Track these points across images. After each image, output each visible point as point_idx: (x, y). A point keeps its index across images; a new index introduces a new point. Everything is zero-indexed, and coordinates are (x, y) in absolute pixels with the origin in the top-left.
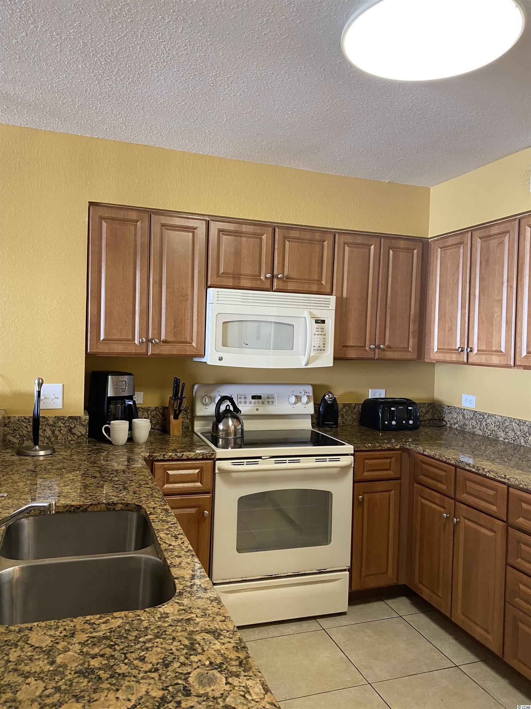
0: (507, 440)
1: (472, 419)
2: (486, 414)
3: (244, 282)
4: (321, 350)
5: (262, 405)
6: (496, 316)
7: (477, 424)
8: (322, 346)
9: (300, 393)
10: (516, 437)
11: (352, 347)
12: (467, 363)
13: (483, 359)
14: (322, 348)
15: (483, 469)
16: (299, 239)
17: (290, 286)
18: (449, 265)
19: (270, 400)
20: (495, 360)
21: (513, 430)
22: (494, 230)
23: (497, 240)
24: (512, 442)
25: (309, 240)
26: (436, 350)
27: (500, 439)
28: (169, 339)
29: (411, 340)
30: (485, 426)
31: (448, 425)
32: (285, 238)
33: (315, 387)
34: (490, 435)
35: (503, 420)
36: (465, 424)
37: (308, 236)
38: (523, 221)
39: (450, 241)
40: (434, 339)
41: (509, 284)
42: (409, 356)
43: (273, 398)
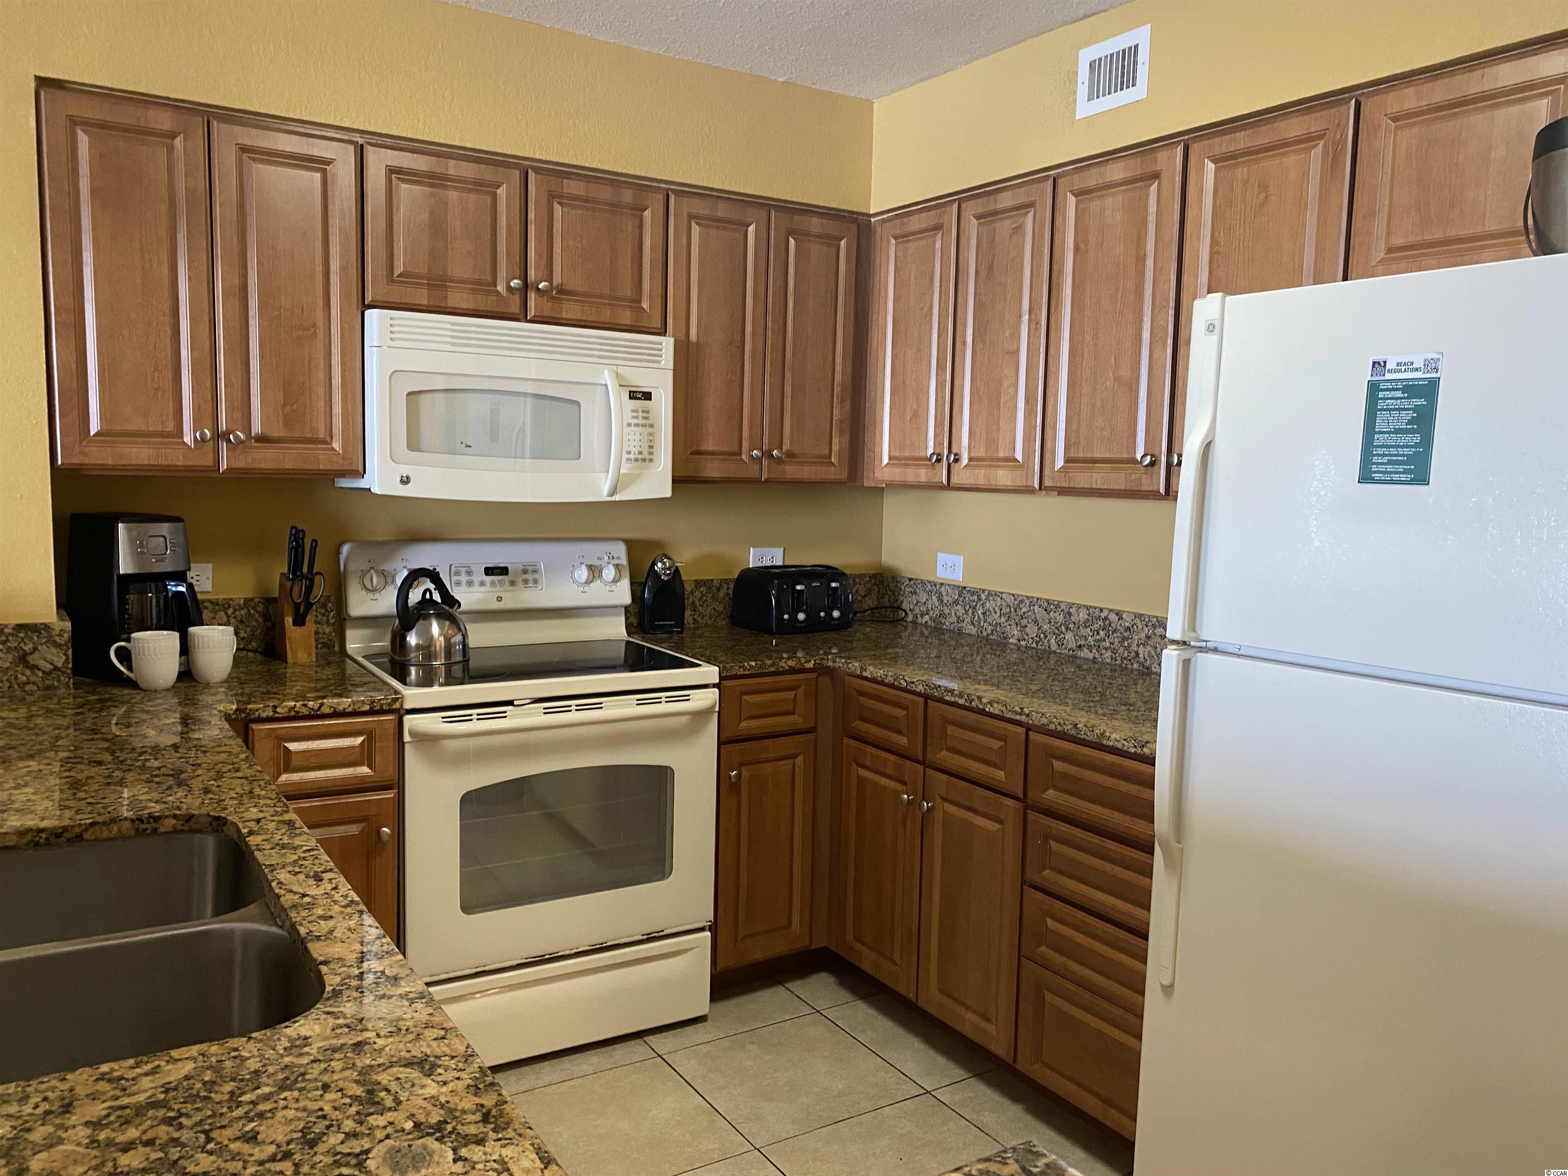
0: (1023, 643)
1: (956, 603)
2: (983, 591)
3: (457, 299)
4: (644, 460)
5: (510, 588)
6: (1005, 385)
7: (967, 612)
8: (645, 450)
9: (599, 558)
10: (1042, 635)
11: (713, 453)
12: (949, 487)
13: (979, 477)
14: (646, 455)
16: (586, 201)
17: (569, 310)
18: (913, 274)
19: (530, 577)
20: (1003, 477)
21: (1036, 621)
22: (1006, 200)
23: (1009, 221)
24: (1034, 645)
25: (610, 205)
26: (885, 460)
27: (1011, 640)
28: (274, 433)
29: (835, 441)
30: (981, 617)
31: (910, 618)
32: (552, 196)
33: (632, 546)
34: (992, 634)
35: (1016, 603)
36: (942, 615)
37: (605, 193)
38: (1061, 182)
39: (917, 223)
40: (881, 438)
41: (1033, 317)
42: (832, 474)
43: (535, 571)
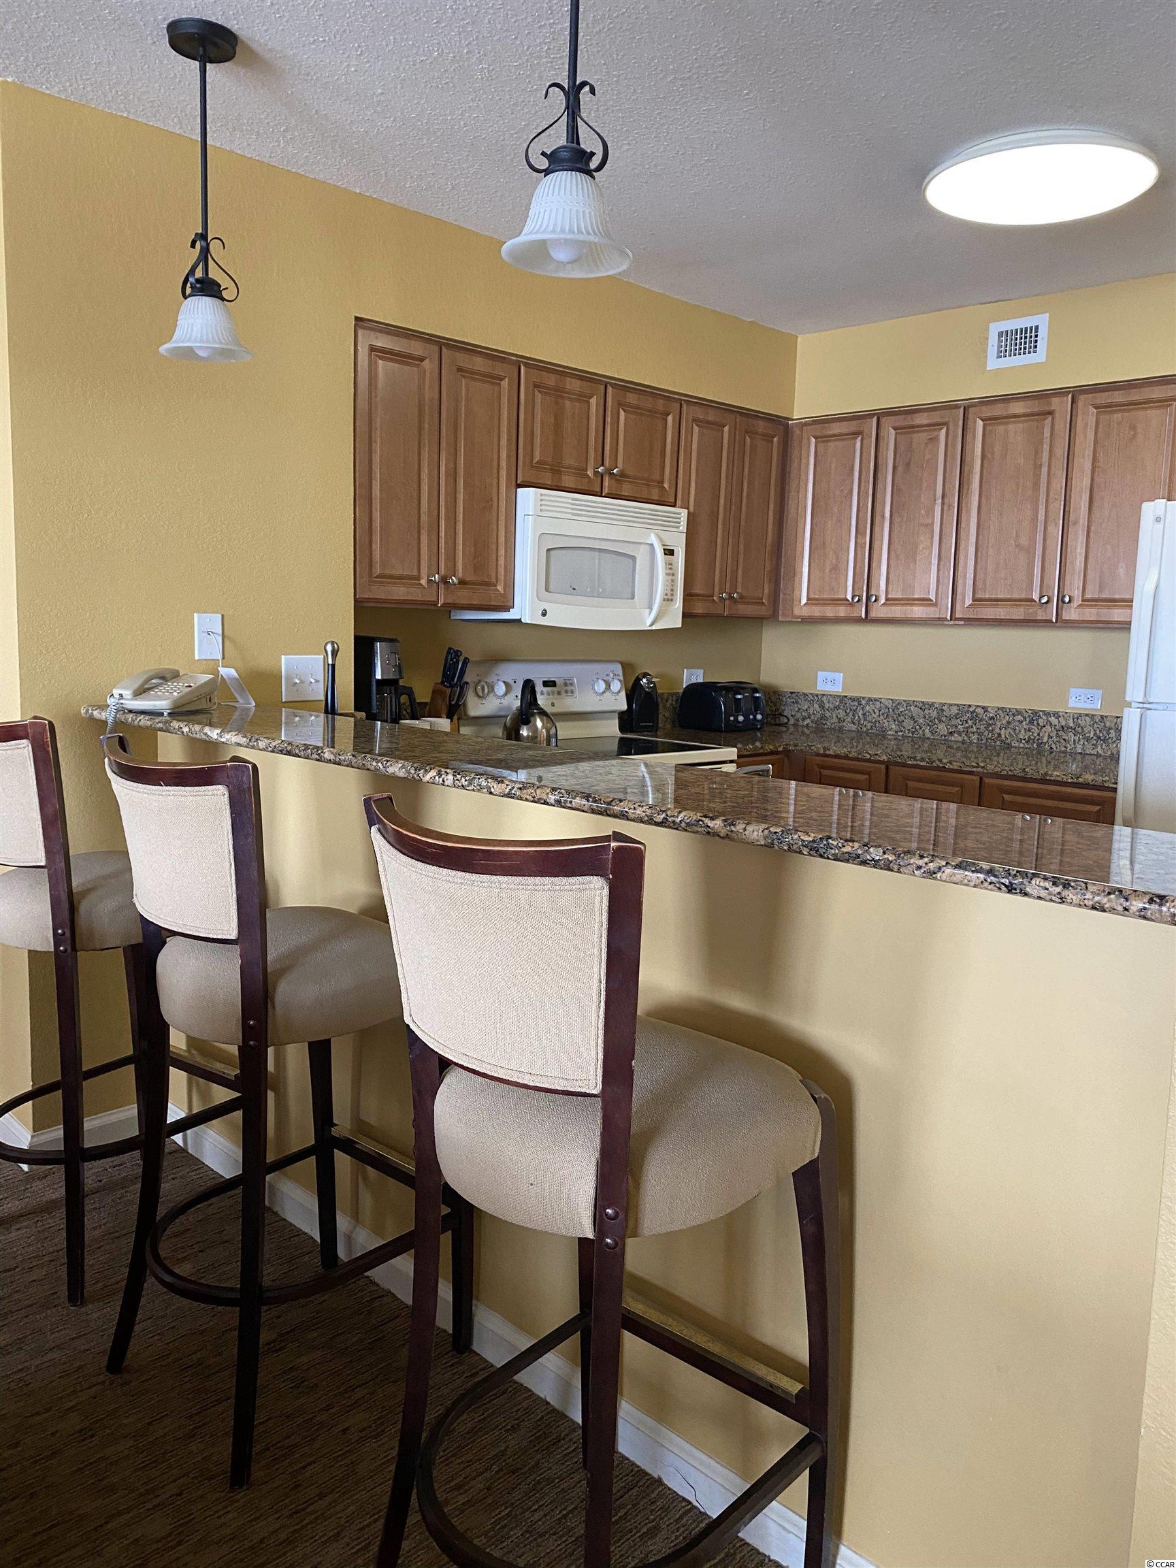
0: (901, 734)
1: (837, 708)
2: (864, 698)
3: (568, 481)
4: (668, 600)
5: (559, 697)
6: (921, 547)
7: (847, 714)
8: (669, 593)
9: (607, 675)
10: (917, 727)
11: (697, 595)
12: (868, 620)
13: (897, 612)
14: (669, 597)
15: (940, 761)
16: (638, 408)
17: (626, 489)
18: (833, 466)
19: (569, 688)
20: (918, 612)
21: (912, 717)
22: (921, 419)
23: (925, 434)
24: (910, 735)
25: (649, 411)
26: (804, 601)
27: (890, 733)
28: (468, 578)
29: (766, 586)
30: (861, 717)
31: (792, 721)
32: (621, 404)
33: (627, 667)
34: (871, 729)
35: (894, 705)
36: (823, 717)
37: (648, 403)
38: (972, 410)
39: (837, 429)
40: (801, 584)
41: (946, 501)
42: (762, 611)
43: (571, 684)
